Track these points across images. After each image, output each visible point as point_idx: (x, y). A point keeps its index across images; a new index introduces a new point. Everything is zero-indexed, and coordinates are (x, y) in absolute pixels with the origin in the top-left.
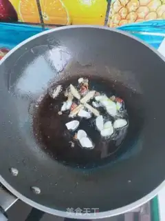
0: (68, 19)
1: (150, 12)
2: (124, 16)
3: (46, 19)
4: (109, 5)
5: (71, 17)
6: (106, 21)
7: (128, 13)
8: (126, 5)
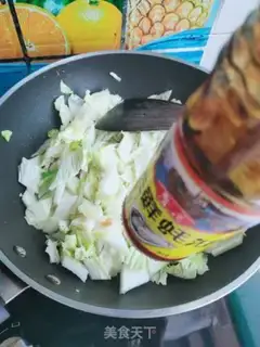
0: (67, 45)
1: (180, 20)
4: (124, 16)
5: (70, 41)
6: (123, 39)
7: (152, 25)
8: (148, 14)
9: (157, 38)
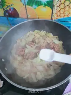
0: (37, 16)
2: (59, 15)
3: (29, 16)
7: (60, 14)
8: (59, 11)
9: (62, 18)
